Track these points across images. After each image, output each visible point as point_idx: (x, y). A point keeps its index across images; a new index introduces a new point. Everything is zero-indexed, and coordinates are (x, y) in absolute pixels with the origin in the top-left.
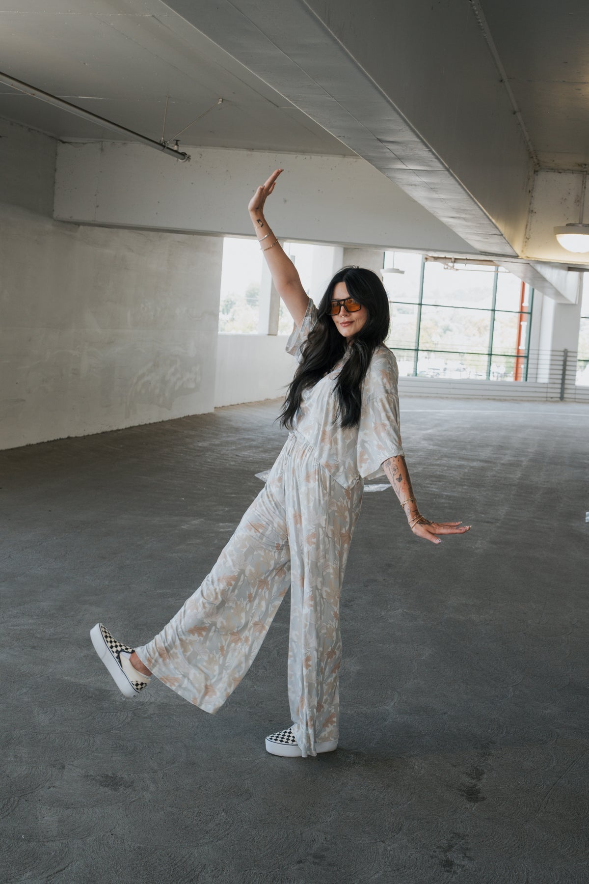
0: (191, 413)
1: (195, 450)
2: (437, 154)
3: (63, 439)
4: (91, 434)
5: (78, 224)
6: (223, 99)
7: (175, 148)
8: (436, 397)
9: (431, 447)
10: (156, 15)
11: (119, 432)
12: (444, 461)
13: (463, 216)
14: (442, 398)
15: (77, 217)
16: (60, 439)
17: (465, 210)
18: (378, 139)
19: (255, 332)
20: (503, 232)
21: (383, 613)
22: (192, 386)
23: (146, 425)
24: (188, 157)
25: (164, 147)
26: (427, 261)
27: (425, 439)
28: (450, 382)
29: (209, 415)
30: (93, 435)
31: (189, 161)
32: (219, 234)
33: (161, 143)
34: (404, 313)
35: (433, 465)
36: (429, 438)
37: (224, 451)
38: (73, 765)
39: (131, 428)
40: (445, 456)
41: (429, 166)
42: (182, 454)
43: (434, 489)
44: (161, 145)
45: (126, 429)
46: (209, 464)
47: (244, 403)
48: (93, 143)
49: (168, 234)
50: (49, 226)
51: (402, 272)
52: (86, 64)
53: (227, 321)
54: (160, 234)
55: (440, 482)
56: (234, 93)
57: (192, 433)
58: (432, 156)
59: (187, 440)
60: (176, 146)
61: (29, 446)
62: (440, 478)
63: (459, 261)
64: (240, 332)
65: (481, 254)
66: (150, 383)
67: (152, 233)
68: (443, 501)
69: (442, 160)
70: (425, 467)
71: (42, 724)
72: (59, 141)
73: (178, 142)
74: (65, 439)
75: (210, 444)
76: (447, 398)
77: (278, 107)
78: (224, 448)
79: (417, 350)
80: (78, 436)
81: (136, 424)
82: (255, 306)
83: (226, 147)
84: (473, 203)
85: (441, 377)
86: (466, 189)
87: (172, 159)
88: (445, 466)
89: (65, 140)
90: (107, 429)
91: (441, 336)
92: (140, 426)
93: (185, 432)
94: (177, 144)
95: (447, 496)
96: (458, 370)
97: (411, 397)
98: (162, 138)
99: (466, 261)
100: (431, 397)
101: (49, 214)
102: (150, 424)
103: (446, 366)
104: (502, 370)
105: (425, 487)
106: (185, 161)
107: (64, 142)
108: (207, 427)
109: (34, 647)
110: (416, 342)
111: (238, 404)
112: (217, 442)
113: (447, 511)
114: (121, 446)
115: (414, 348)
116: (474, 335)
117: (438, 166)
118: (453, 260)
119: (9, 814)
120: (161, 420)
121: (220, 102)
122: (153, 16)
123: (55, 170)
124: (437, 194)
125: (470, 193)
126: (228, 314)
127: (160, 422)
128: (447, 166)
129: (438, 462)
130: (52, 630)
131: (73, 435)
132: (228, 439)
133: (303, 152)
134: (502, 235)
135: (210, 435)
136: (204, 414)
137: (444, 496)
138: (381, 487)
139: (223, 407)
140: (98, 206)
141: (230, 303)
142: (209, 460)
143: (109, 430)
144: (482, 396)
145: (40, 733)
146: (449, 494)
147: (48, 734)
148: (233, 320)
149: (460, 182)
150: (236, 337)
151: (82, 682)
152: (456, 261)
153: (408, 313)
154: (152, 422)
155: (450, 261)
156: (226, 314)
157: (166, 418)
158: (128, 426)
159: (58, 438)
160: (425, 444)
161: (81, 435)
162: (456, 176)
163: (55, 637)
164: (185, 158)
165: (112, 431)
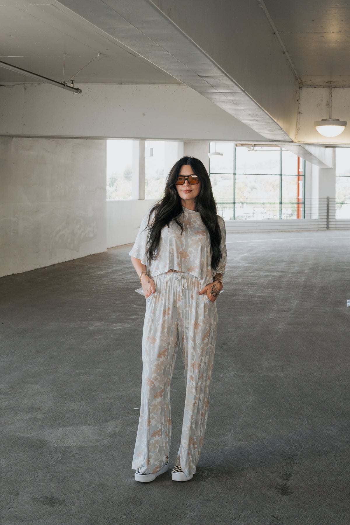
0: (92, 253)
1: (96, 277)
2: (237, 83)
3: (9, 275)
4: (27, 271)
5: (12, 137)
6: (100, 54)
7: (72, 85)
8: (248, 232)
9: (247, 265)
10: (54, 4)
11: (45, 269)
12: (256, 273)
13: (256, 119)
14: (252, 232)
15: (12, 132)
16: (8, 276)
17: (257, 115)
18: (199, 76)
19: (130, 198)
20: (282, 127)
21: (221, 376)
22: (92, 235)
23: (63, 262)
24: (80, 91)
25: (65, 85)
26: (237, 147)
27: (242, 260)
28: (257, 222)
29: (104, 253)
30: (29, 271)
31: (81, 93)
32: (104, 138)
33: (62, 83)
34: (225, 179)
35: (249, 276)
36: (245, 259)
37: (114, 276)
38: (24, 492)
39: (54, 265)
40: (256, 270)
41: (232, 90)
42: (87, 280)
43: (250, 292)
44: (62, 84)
45: (50, 266)
46: (105, 285)
47: (126, 244)
48: (19, 85)
49: (71, 140)
51: (222, 155)
52: (11, 36)
53: (113, 191)
54: (65, 140)
55: (253, 287)
56: (107, 49)
57: (93, 266)
58: (233, 84)
59: (91, 271)
60: (72, 84)
62: (253, 284)
63: (257, 145)
64: (121, 199)
65: (270, 141)
66: (64, 236)
67: (60, 140)
68: (256, 299)
69: (239, 86)
70: (243, 278)
71: (3, 466)
73: (73, 82)
75: (106, 273)
76: (255, 232)
77: (135, 56)
78: (114, 274)
79: (234, 203)
81: (57, 263)
82: (130, 180)
83: (104, 83)
84: (261, 111)
85: (251, 219)
86: (256, 102)
87: (70, 93)
88: (256, 276)
89: (1, 84)
90: (38, 267)
91: (249, 193)
92: (59, 264)
93: (89, 265)
94: (72, 83)
95: (258, 296)
96: (262, 213)
97: (233, 233)
98: (63, 80)
99: (261, 146)
100: (245, 232)
102: (66, 262)
103: (254, 212)
104: (290, 212)
105: (244, 291)
106: (78, 94)
107: (0, 86)
108: (103, 261)
110: (233, 198)
111: (122, 245)
112: (110, 271)
113: (259, 305)
114: (48, 277)
115: (232, 202)
116: (270, 191)
117: (237, 89)
118: (253, 145)
120: (72, 259)
121: (99, 55)
122: (52, 5)
124: (239, 106)
125: (259, 105)
126: (113, 186)
127: (72, 260)
128: (243, 89)
129: (252, 274)
130: (7, 403)
131: (16, 273)
132: (117, 268)
133: (154, 83)
134: (282, 129)
135: (105, 267)
136: (101, 253)
137: (257, 296)
139: (112, 247)
140: (24, 125)
141: (114, 179)
142: (105, 283)
143: (39, 267)
144: (278, 229)
145: (2, 472)
146: (260, 294)
147: (7, 472)
148: (116, 190)
149: (252, 98)
150: (118, 202)
151: (28, 436)
152: (255, 145)
153: (228, 179)
154: (67, 260)
155: (252, 145)
156: (111, 187)
157: (76, 258)
158: (52, 264)
159: (6, 275)
160: (243, 263)
161: (21, 272)
162: (249, 95)
163: (10, 407)
164: (78, 92)
165: (41, 268)
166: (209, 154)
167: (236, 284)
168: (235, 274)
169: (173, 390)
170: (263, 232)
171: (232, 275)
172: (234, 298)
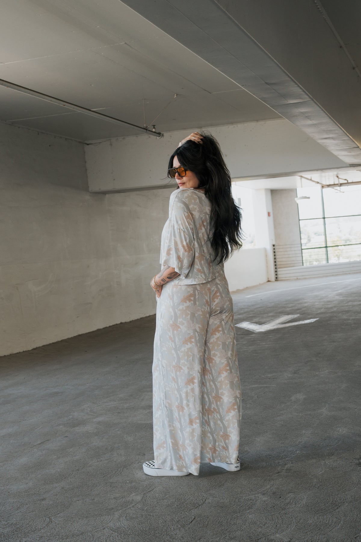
2: (303, 89)
3: (118, 324)
4: (134, 320)
5: (105, 193)
6: (177, 95)
7: (154, 130)
8: (343, 274)
9: (342, 298)
10: (127, 42)
12: (350, 304)
13: (331, 136)
14: (347, 274)
15: (104, 188)
16: (116, 324)
17: (331, 130)
18: (266, 83)
20: (359, 145)
21: (317, 373)
24: (163, 135)
25: (147, 130)
26: (323, 188)
27: (337, 295)
30: (135, 320)
31: (163, 137)
33: (145, 128)
35: (343, 306)
36: (340, 294)
38: (149, 453)
40: (350, 301)
41: (301, 98)
43: (345, 317)
44: (145, 129)
48: (105, 141)
50: (87, 197)
51: (309, 198)
52: (92, 85)
55: (348, 313)
56: (182, 88)
58: (301, 90)
60: (154, 129)
61: (99, 330)
62: (348, 312)
63: (343, 185)
65: (351, 167)
68: (350, 321)
69: (307, 92)
70: (338, 308)
71: (130, 441)
72: (84, 144)
73: (155, 127)
74: (119, 324)
77: (211, 93)
80: (127, 321)
83: (185, 129)
84: (334, 124)
86: (327, 113)
87: (153, 137)
88: (350, 306)
89: (88, 143)
90: (143, 316)
94: (154, 128)
95: (352, 319)
97: (327, 276)
98: (145, 125)
99: (347, 184)
100: (340, 274)
101: (86, 189)
105: (339, 317)
106: (161, 138)
107: (88, 144)
109: (119, 413)
113: (353, 325)
115: (325, 246)
117: (306, 98)
118: (339, 185)
119: (118, 475)
121: (175, 96)
122: (125, 43)
123: (86, 162)
124: (311, 120)
125: (330, 116)
128: (311, 97)
129: (346, 305)
130: (128, 405)
131: (123, 321)
134: (358, 147)
137: (351, 319)
138: (312, 321)
140: (114, 180)
145: (129, 444)
146: (354, 318)
147: (134, 444)
149: (322, 108)
151: (148, 422)
152: (341, 185)
159: (115, 324)
160: (337, 298)
161: (129, 321)
162: (318, 104)
163: (130, 407)
164: (160, 136)
165: (146, 317)
166: (296, 199)
167: (332, 312)
168: (329, 306)
169: (273, 386)
170: (357, 273)
171: (327, 307)
172: (329, 322)
